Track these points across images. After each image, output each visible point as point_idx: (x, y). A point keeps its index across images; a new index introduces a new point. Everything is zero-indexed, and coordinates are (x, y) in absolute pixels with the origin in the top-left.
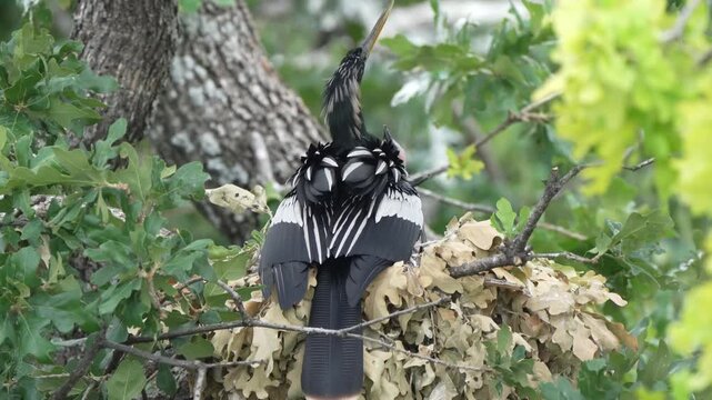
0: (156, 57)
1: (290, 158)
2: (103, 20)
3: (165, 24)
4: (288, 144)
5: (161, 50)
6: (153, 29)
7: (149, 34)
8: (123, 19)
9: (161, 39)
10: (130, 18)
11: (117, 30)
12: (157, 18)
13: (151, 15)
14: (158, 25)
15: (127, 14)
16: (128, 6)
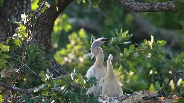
0: (48, 50)
1: (54, 71)
2: (35, 42)
3: (49, 42)
4: (53, 68)
5: (49, 48)
6: (47, 43)
7: (46, 44)
8: (40, 41)
9: (49, 45)
10: (42, 41)
11: (38, 44)
12: (48, 40)
13: (46, 40)
14: (48, 42)
15: (41, 40)
16: (41, 38)
